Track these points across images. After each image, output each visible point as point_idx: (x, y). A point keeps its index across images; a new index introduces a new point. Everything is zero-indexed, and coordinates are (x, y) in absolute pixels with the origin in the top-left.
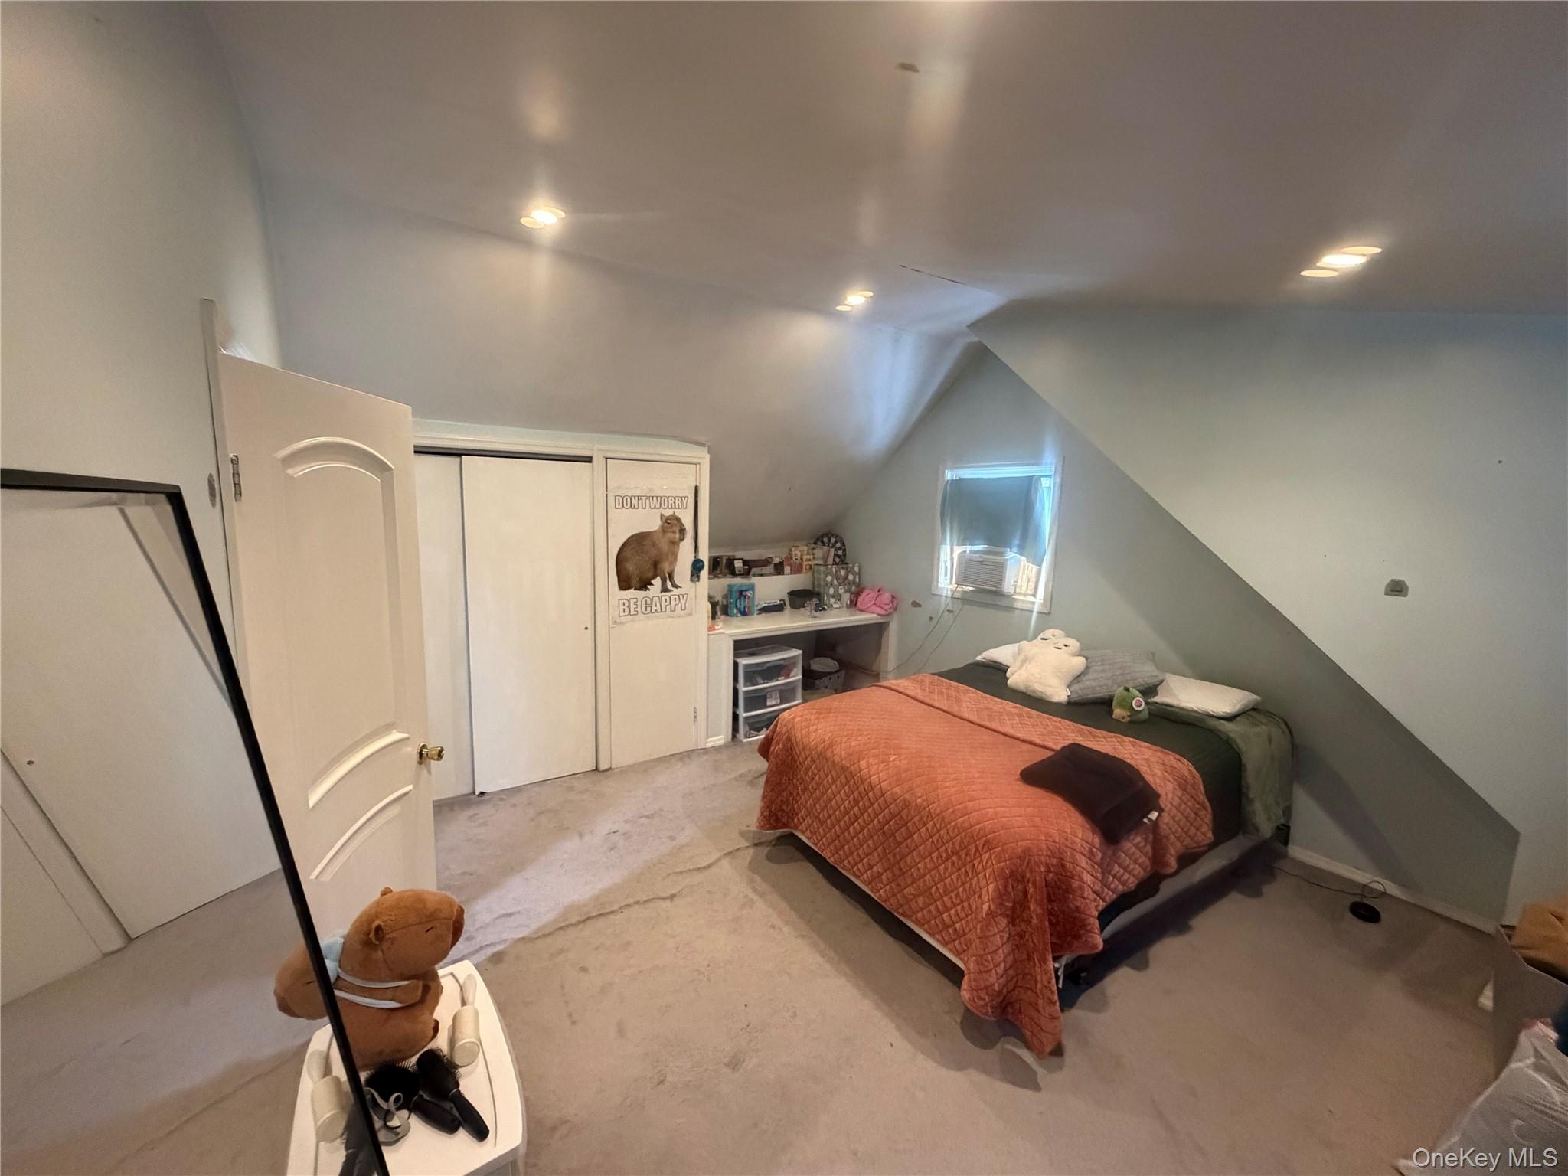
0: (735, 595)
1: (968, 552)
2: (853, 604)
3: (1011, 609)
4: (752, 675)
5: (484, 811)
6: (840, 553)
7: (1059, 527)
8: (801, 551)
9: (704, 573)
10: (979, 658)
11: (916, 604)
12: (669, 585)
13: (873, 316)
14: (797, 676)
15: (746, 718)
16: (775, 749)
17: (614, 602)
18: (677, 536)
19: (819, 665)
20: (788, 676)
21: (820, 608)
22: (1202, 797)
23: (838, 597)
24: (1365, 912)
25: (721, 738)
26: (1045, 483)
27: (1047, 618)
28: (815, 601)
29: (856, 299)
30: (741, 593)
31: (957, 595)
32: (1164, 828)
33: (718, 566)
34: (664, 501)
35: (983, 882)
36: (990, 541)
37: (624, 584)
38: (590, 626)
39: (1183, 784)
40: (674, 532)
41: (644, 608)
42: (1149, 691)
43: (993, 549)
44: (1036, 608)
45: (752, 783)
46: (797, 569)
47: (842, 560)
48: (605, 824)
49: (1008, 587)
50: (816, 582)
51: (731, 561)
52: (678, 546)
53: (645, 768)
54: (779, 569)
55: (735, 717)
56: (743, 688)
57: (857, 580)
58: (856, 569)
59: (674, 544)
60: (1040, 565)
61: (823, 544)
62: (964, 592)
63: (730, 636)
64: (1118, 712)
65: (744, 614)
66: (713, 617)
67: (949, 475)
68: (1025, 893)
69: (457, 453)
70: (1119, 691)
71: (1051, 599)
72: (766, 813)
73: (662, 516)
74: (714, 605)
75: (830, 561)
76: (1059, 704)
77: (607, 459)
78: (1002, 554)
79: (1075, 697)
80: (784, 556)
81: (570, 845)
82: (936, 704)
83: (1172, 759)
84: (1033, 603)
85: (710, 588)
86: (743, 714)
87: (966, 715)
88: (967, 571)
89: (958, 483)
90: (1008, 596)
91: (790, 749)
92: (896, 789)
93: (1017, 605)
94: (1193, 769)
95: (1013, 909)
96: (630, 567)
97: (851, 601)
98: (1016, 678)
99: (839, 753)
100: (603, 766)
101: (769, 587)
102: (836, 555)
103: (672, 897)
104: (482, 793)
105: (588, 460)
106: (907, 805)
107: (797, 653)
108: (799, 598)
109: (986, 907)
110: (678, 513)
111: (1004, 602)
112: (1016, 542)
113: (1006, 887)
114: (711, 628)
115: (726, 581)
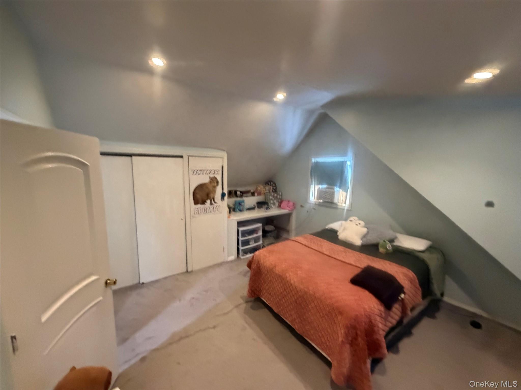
0: (238, 204)
1: (321, 188)
2: (280, 206)
3: (336, 208)
4: (245, 233)
5: (144, 291)
6: (274, 188)
7: (354, 179)
8: (261, 188)
9: (226, 198)
10: (327, 227)
11: (302, 206)
12: (213, 202)
13: (287, 103)
14: (260, 233)
15: (242, 250)
16: (254, 266)
17: (192, 209)
18: (216, 184)
19: (268, 228)
20: (257, 233)
21: (268, 208)
22: (418, 286)
23: (274, 204)
24: (476, 325)
25: (233, 257)
26: (348, 163)
27: (350, 212)
28: (266, 206)
29: (280, 96)
30: (240, 204)
31: (317, 203)
32: (406, 301)
33: (232, 194)
34: (210, 172)
35: (338, 328)
36: (328, 184)
37: (196, 202)
38: (183, 219)
39: (411, 281)
40: (214, 183)
41: (204, 212)
42: (392, 241)
43: (329, 186)
44: (346, 208)
45: (245, 275)
46: (259, 194)
47: (275, 191)
48: (189, 295)
49: (336, 201)
50: (266, 199)
51: (236, 192)
52: (216, 188)
53: (205, 270)
54: (253, 194)
55: (238, 249)
56: (241, 239)
57: (281, 197)
58: (280, 194)
59: (215, 187)
60: (347, 192)
61: (268, 184)
62: (319, 202)
63: (236, 220)
64: (381, 250)
65: (241, 211)
66: (230, 212)
67: (313, 160)
68: (357, 334)
69: (130, 155)
70: (381, 242)
71: (351, 204)
72: (251, 292)
73: (210, 177)
74: (229, 208)
75: (271, 191)
76: (358, 246)
77: (188, 156)
78: (333, 189)
79: (364, 243)
80: (255, 189)
81: (176, 304)
82: (313, 248)
83: (405, 270)
84: (345, 207)
85: (228, 201)
86: (241, 248)
87: (325, 253)
88: (321, 194)
89: (317, 163)
90: (336, 204)
91: (259, 267)
92: (302, 287)
93: (340, 207)
94: (414, 274)
95: (352, 341)
96: (198, 196)
97: (279, 205)
98: (342, 236)
99: (278, 270)
100: (189, 270)
101: (250, 201)
102: (273, 189)
103: (214, 327)
104: (143, 283)
105: (182, 157)
106: (306, 293)
107: (260, 225)
108: (260, 205)
109: (340, 339)
110: (216, 176)
111: (334, 206)
112: (338, 184)
113: (348, 331)
114: (229, 217)
115: (233, 200)
